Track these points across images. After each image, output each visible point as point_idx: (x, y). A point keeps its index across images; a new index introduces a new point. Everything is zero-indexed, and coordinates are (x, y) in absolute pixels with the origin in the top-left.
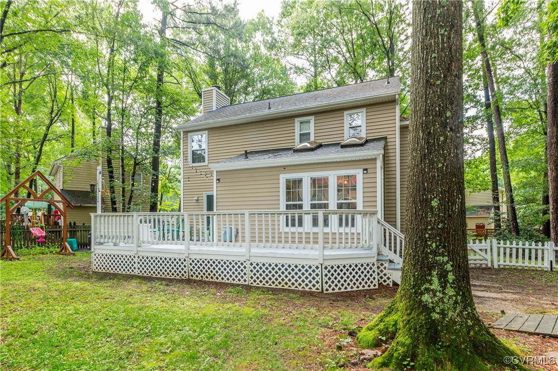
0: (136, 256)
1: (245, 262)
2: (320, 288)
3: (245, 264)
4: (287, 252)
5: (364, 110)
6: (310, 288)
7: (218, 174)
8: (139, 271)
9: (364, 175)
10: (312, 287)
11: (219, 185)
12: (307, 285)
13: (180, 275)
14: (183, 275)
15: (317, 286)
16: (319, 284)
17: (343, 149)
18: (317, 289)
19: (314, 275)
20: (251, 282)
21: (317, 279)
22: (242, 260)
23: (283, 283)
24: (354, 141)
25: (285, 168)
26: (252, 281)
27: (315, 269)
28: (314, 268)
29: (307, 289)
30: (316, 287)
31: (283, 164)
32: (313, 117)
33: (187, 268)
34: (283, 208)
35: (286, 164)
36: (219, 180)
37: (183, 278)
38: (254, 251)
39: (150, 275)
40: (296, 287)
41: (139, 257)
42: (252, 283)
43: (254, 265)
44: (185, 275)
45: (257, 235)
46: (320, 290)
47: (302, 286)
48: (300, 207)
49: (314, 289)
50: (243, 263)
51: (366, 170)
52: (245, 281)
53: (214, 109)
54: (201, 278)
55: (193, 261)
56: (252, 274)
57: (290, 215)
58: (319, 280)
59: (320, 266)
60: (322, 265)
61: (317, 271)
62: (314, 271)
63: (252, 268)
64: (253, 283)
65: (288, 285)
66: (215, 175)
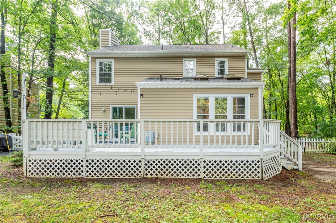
0: (85, 160)
1: (199, 160)
2: (261, 177)
5: (227, 59)
6: (253, 177)
7: (142, 91)
9: (251, 98)
10: (254, 176)
11: (142, 99)
12: (250, 175)
13: (135, 174)
14: (137, 174)
15: (258, 175)
16: (259, 174)
18: (258, 177)
19: (256, 167)
20: (204, 176)
21: (258, 170)
22: (196, 159)
23: (231, 175)
25: (196, 90)
26: (205, 175)
27: (257, 163)
28: (256, 162)
29: (250, 178)
30: (257, 176)
31: (195, 87)
32: (195, 59)
33: (142, 168)
34: (195, 118)
35: (198, 87)
36: (142, 95)
37: (138, 177)
40: (242, 177)
42: (205, 177)
43: (207, 162)
44: (140, 174)
47: (246, 176)
48: (208, 117)
49: (256, 178)
50: (197, 161)
51: (252, 94)
52: (199, 175)
53: (110, 45)
54: (156, 176)
55: (148, 162)
56: (205, 170)
57: (237, 123)
58: (259, 171)
59: (260, 161)
60: (262, 160)
61: (258, 164)
62: (256, 164)
63: (205, 164)
64: (206, 176)
65: (235, 176)
66: (139, 91)
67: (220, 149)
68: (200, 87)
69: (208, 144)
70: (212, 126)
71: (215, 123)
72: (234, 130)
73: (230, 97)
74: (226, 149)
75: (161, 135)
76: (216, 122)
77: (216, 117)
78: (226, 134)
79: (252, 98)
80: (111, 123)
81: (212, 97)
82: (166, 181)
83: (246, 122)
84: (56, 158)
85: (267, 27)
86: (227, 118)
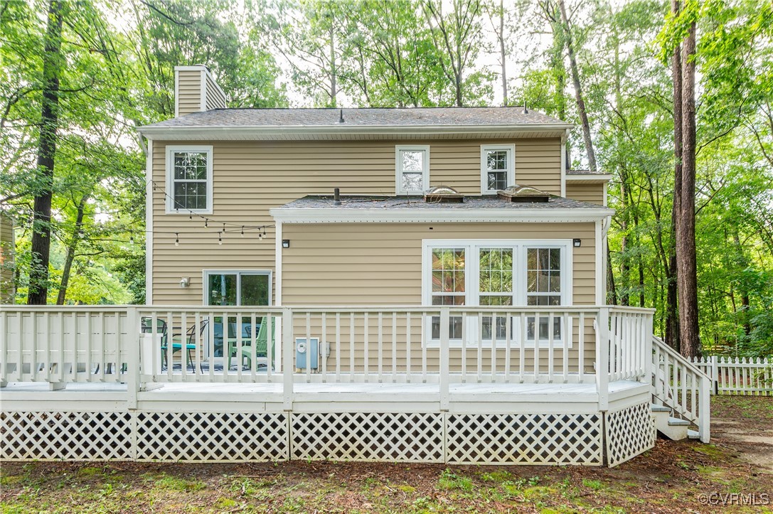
0: (134, 415)
1: (437, 415)
2: (600, 459)
3: (436, 420)
5: (513, 147)
6: (580, 460)
7: (287, 229)
8: (142, 452)
9: (575, 248)
10: (584, 458)
11: (287, 252)
12: (573, 455)
13: (267, 452)
14: (274, 453)
15: (594, 454)
16: (597, 451)
18: (595, 460)
19: (587, 433)
20: (450, 458)
21: (594, 440)
23: (524, 454)
25: (431, 228)
26: (453, 454)
27: (591, 423)
28: (587, 420)
29: (574, 462)
30: (591, 458)
32: (427, 147)
33: (286, 435)
34: (426, 302)
36: (287, 241)
37: (276, 459)
39: (176, 459)
40: (552, 460)
42: (453, 459)
43: (459, 420)
44: (281, 452)
46: (600, 463)
47: (563, 458)
49: (587, 462)
50: (434, 417)
51: (579, 241)
52: (437, 455)
54: (323, 458)
56: (453, 440)
57: (537, 317)
58: (597, 444)
59: (600, 416)
60: (604, 413)
61: (594, 426)
62: (587, 426)
63: (453, 426)
64: (456, 457)
65: (534, 458)
66: (279, 230)
67: (493, 385)
68: (441, 220)
69: (463, 374)
70: (472, 326)
71: (481, 315)
72: (531, 335)
73: (520, 247)
74: (507, 385)
75: (338, 347)
76: (484, 313)
77: (484, 300)
78: (509, 345)
79: (579, 251)
80: (205, 317)
81: (472, 246)
82: (350, 472)
83: (563, 313)
84: (59, 409)
85: (617, 62)
86: (511, 304)
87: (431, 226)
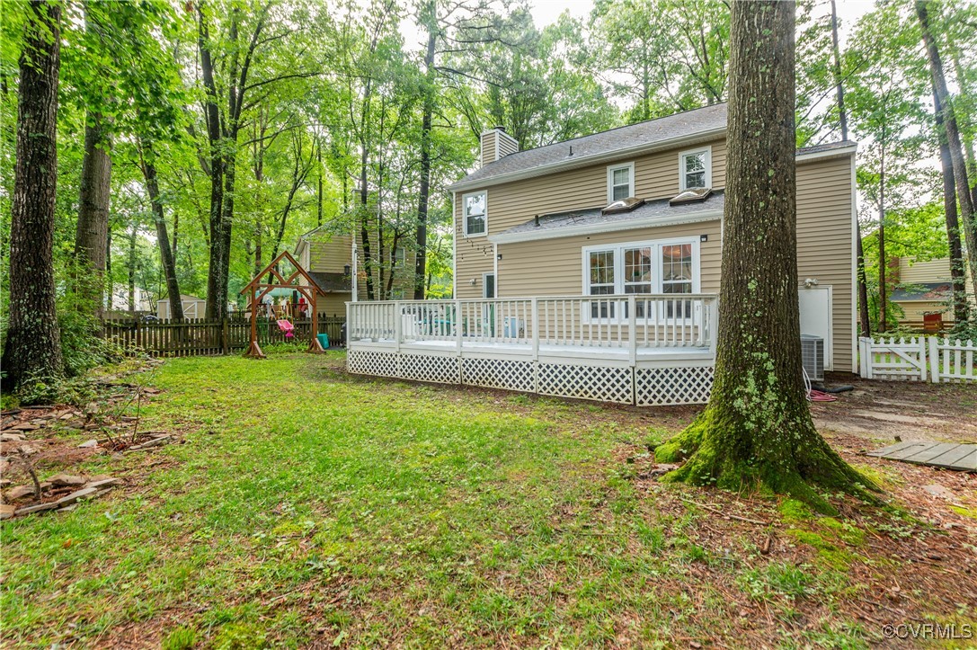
0: (399, 355)
1: (532, 363)
2: (632, 400)
3: (531, 366)
4: (586, 351)
5: (709, 148)
6: (618, 399)
7: (500, 248)
9: (703, 243)
10: (621, 398)
11: (500, 263)
12: (613, 395)
13: (451, 379)
14: (454, 379)
15: (628, 396)
16: (630, 394)
17: (672, 208)
18: (628, 400)
19: (623, 381)
20: (539, 390)
21: (627, 387)
22: (528, 360)
23: (582, 392)
24: (689, 195)
25: (589, 238)
26: (541, 388)
27: (625, 374)
28: (623, 372)
29: (614, 400)
30: (625, 398)
31: (585, 233)
32: (632, 164)
33: (459, 370)
34: (586, 292)
35: (590, 232)
36: (500, 256)
37: (455, 382)
38: (544, 349)
39: (414, 378)
40: (599, 397)
41: (401, 356)
43: (544, 367)
44: (457, 379)
45: (547, 329)
46: (632, 403)
47: (606, 397)
48: (611, 290)
49: (623, 401)
50: (530, 364)
51: (705, 236)
52: (532, 388)
53: (497, 158)
54: (476, 384)
55: (467, 362)
56: (541, 379)
58: (630, 389)
59: (631, 370)
60: (633, 368)
61: (627, 377)
62: (623, 377)
63: (541, 371)
65: (588, 395)
66: (495, 249)
68: (594, 232)
73: (656, 245)
79: (706, 245)
81: (618, 248)
82: (477, 390)
87: (588, 237)
